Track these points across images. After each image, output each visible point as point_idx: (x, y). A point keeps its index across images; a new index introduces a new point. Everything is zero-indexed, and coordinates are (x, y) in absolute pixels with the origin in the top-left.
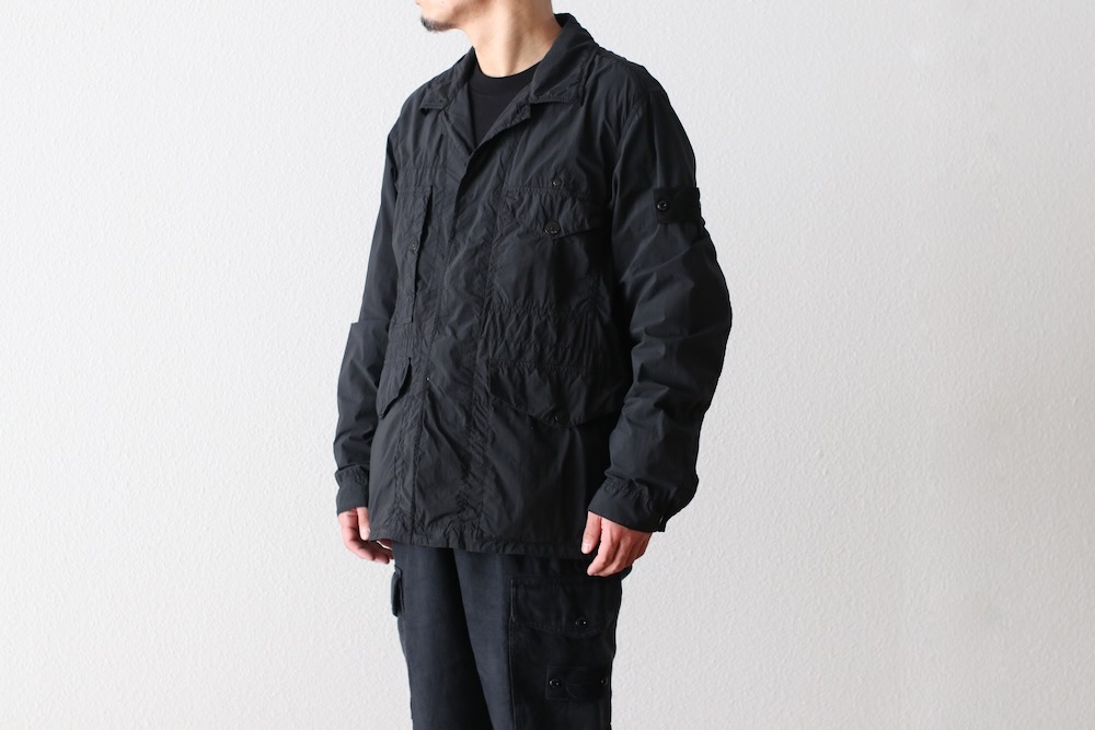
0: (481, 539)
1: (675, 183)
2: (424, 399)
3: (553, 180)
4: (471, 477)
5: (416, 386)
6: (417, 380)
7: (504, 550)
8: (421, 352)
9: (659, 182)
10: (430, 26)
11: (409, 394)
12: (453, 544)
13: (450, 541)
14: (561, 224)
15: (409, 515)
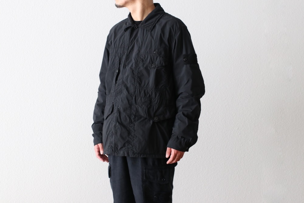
0: (134, 153)
1: (189, 52)
2: (117, 113)
3: (154, 51)
4: (130, 136)
5: (115, 110)
6: (115, 109)
7: (140, 156)
8: (116, 100)
9: (184, 52)
10: (118, 6)
11: (114, 112)
12: (126, 155)
13: (125, 154)
14: (156, 64)
15: (114, 147)
